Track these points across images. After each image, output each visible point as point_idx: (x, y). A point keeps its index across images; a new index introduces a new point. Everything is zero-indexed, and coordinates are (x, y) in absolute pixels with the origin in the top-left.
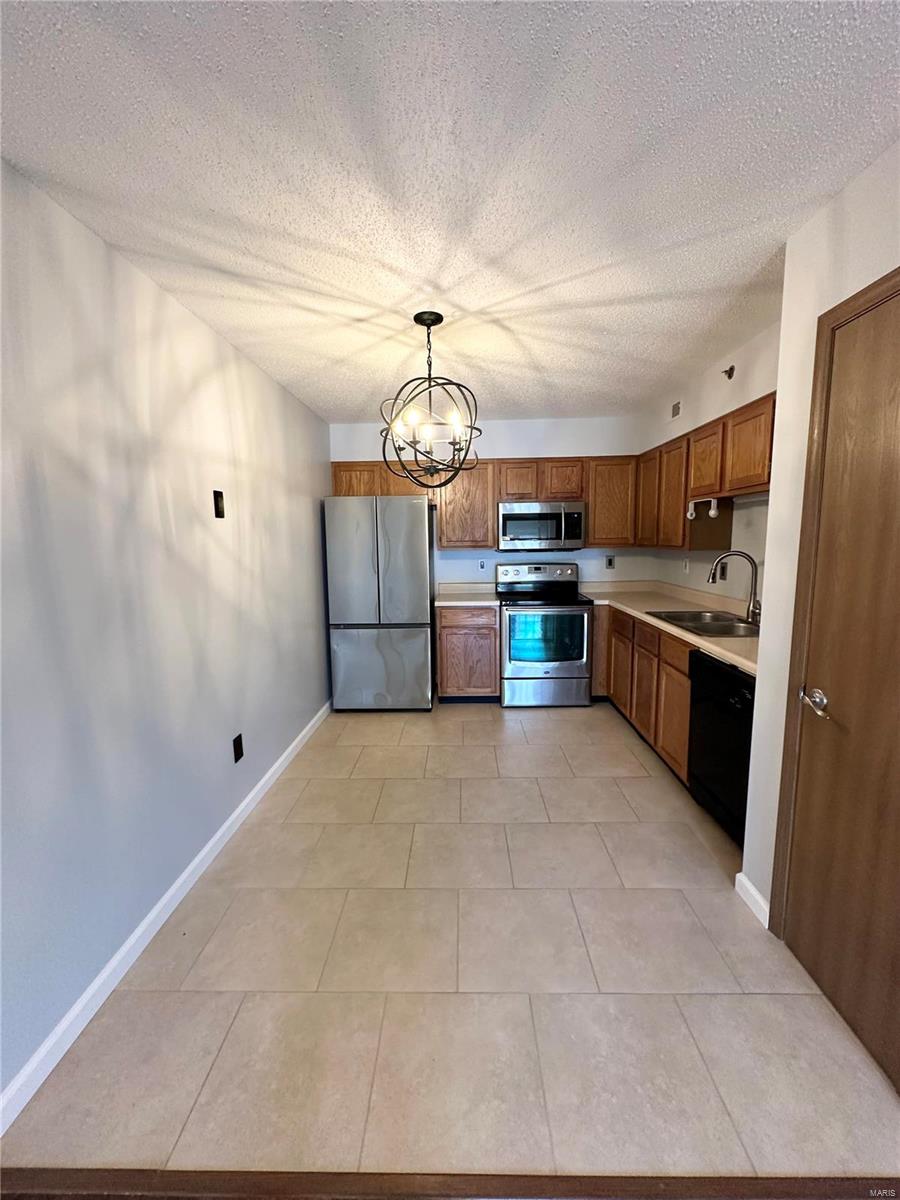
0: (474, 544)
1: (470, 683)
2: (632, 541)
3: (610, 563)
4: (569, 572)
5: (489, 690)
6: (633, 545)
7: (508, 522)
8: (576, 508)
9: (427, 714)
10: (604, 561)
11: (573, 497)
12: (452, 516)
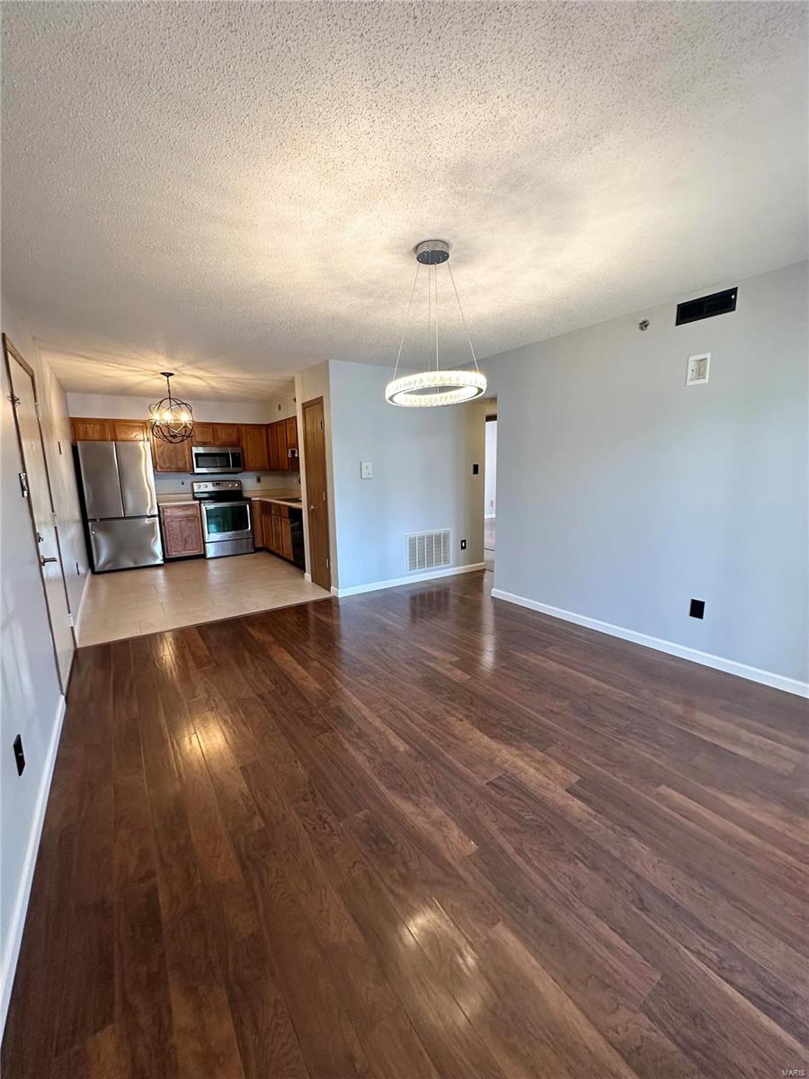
0: (177, 470)
1: (185, 547)
2: (268, 468)
3: (259, 480)
4: (237, 485)
5: (198, 552)
6: (270, 470)
7: (199, 458)
8: (237, 450)
9: (161, 567)
10: (255, 479)
11: (235, 445)
12: (162, 453)
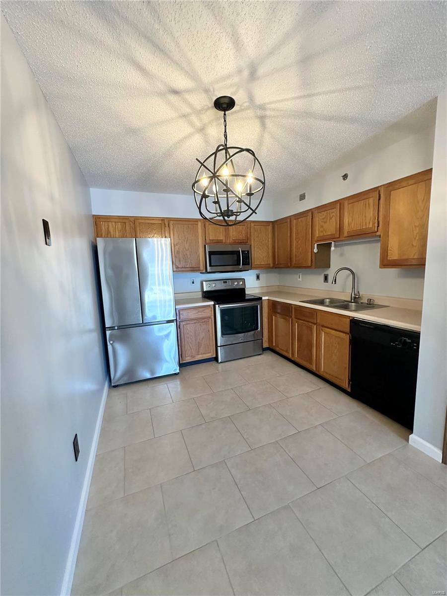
0: (192, 269)
1: (198, 352)
2: (271, 265)
3: (258, 277)
4: (241, 283)
5: (210, 354)
6: (272, 268)
7: (212, 256)
8: (246, 248)
9: (177, 376)
10: (255, 277)
11: (243, 242)
12: (178, 252)
